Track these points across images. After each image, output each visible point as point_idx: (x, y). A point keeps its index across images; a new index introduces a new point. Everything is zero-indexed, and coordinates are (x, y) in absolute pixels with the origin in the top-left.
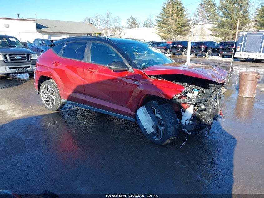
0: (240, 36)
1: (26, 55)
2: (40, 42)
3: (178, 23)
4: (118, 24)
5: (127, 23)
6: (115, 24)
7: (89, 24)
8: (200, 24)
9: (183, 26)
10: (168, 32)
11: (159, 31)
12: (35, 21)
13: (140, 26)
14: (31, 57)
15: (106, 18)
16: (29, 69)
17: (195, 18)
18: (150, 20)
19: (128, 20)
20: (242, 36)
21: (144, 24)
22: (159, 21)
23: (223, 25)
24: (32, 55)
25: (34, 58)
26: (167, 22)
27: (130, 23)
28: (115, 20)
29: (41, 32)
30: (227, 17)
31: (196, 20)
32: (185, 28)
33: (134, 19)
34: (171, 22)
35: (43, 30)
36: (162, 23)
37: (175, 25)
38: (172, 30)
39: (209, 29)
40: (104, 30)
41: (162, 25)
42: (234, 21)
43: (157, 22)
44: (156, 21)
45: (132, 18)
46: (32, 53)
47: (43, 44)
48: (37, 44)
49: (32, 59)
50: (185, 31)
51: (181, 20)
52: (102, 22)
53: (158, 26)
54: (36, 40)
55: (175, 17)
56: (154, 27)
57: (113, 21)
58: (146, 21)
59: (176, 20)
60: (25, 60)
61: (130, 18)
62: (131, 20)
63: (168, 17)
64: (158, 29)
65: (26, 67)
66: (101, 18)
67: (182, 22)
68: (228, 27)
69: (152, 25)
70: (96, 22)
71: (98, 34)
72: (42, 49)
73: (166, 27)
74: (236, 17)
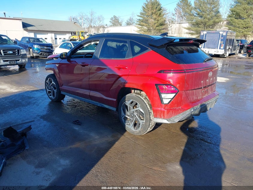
0: (201, 34)
1: (16, 50)
2: (27, 39)
3: (157, 22)
4: (101, 22)
5: (110, 22)
6: (99, 22)
7: (73, 23)
8: (177, 23)
9: (162, 25)
10: (148, 30)
11: (139, 30)
12: (21, 20)
13: (123, 25)
14: (21, 52)
15: (90, 17)
16: (19, 62)
17: (173, 17)
18: (132, 19)
19: (112, 19)
20: (203, 34)
21: (127, 22)
22: (139, 20)
23: (197, 24)
24: (22, 50)
25: (23, 53)
26: (147, 21)
27: (113, 22)
28: (99, 19)
29: (27, 30)
30: (201, 17)
31: (174, 19)
32: (163, 27)
33: (117, 18)
34: (151, 21)
35: (29, 28)
36: (143, 22)
37: (154, 24)
38: (152, 29)
39: (185, 28)
40: (88, 28)
41: (142, 23)
42: (207, 20)
43: (138, 21)
44: (136, 20)
45: (115, 17)
46: (22, 49)
47: (30, 42)
48: (24, 42)
49: (21, 53)
50: (163, 29)
51: (159, 19)
52: (86, 21)
53: (139, 25)
54: (23, 38)
55: (154, 16)
56: (135, 26)
57: (96, 20)
58: (128, 20)
59: (155, 19)
60: (16, 54)
61: (113, 17)
62: (114, 19)
63: (148, 16)
64: (139, 27)
65: (16, 60)
66: (86, 17)
67: (160, 22)
68: (202, 26)
69: (134, 24)
70: (80, 21)
71: (81, 32)
72: (29, 46)
73: (146, 26)
74: (208, 16)
